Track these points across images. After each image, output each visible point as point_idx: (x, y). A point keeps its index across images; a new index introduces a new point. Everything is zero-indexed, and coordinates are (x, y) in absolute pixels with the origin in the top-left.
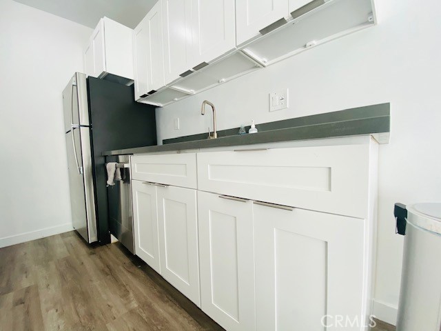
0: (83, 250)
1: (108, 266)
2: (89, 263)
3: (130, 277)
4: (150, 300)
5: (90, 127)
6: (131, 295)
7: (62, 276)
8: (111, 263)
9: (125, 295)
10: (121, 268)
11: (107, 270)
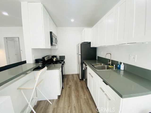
0: (79, 80)
1: (82, 86)
2: (79, 84)
3: (86, 91)
4: (88, 98)
5: (81, 55)
6: (85, 95)
7: (75, 85)
8: (83, 86)
9: (84, 95)
10: (85, 88)
11: (82, 87)
